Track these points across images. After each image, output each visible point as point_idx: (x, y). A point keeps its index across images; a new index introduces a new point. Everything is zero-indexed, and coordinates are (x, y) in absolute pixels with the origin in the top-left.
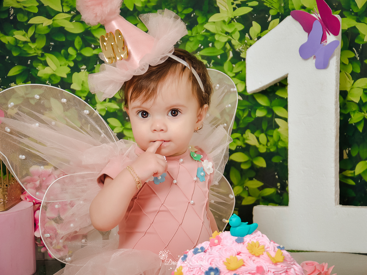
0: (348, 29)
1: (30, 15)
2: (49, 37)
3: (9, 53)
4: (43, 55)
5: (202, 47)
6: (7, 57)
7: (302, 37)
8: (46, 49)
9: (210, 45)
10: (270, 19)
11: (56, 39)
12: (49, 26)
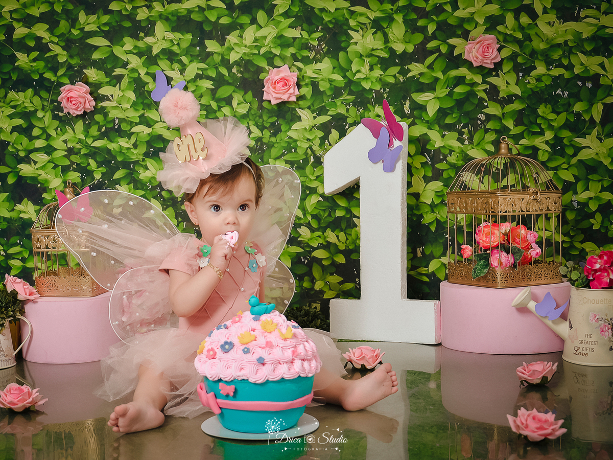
0: (420, 135)
1: (132, 124)
2: (149, 143)
3: (114, 158)
4: (143, 160)
5: (286, 153)
6: (113, 162)
7: (372, 142)
8: (147, 155)
9: (293, 150)
10: (347, 127)
11: (155, 145)
12: (149, 134)
